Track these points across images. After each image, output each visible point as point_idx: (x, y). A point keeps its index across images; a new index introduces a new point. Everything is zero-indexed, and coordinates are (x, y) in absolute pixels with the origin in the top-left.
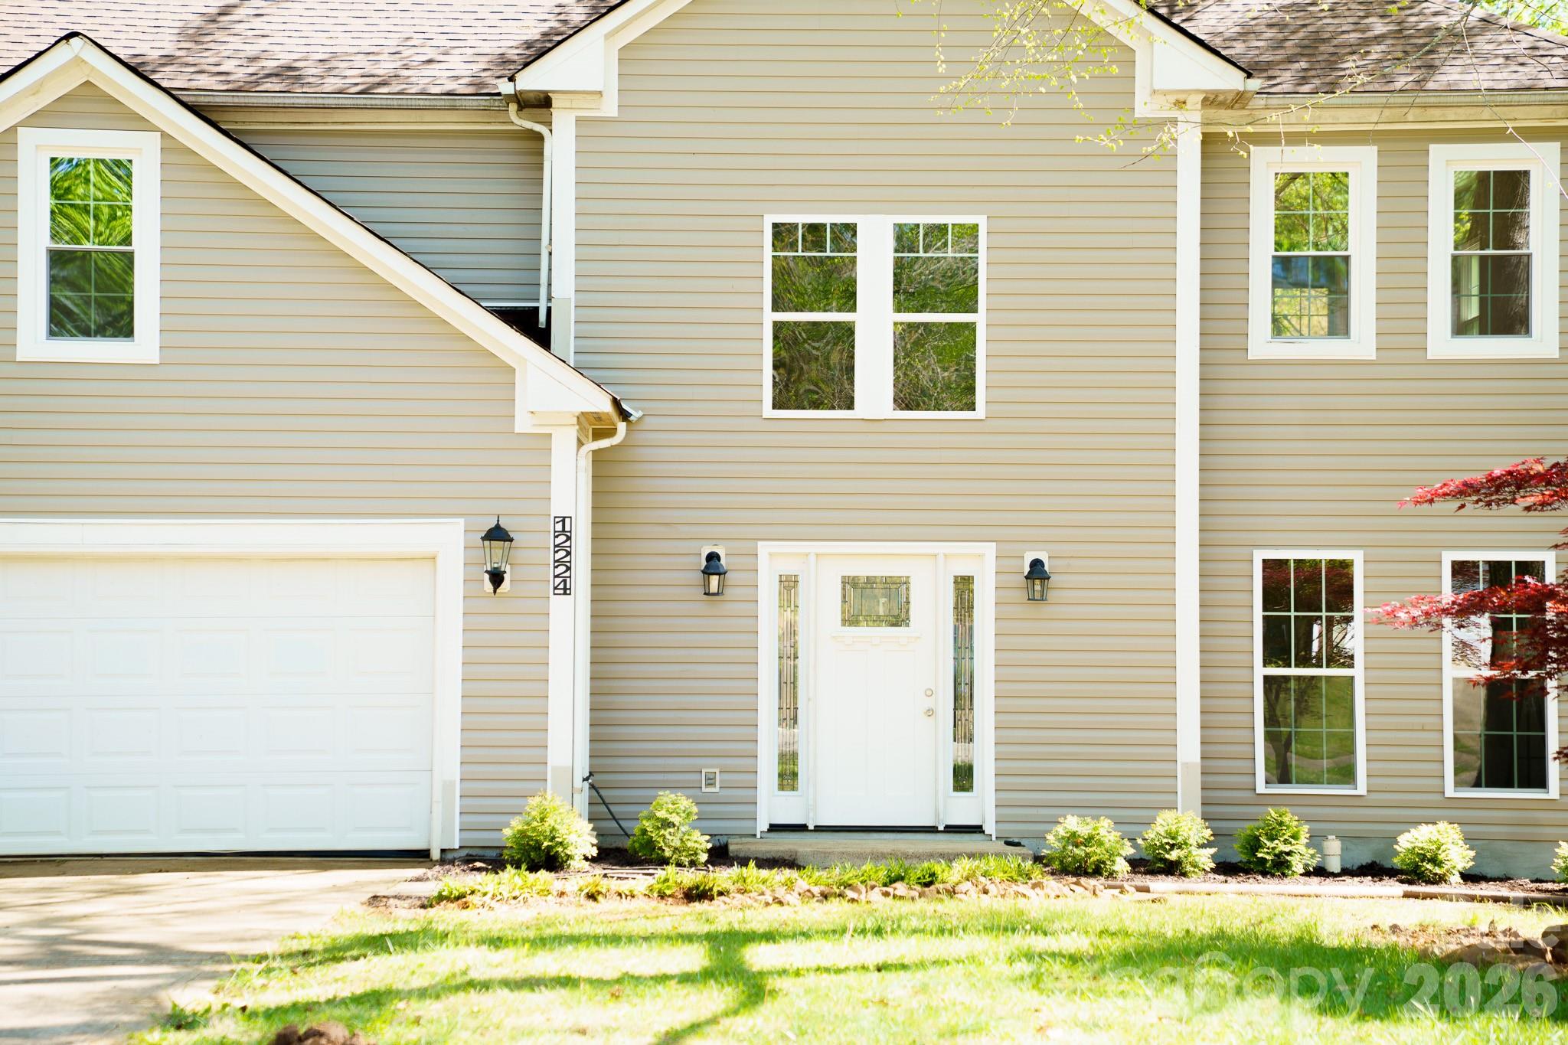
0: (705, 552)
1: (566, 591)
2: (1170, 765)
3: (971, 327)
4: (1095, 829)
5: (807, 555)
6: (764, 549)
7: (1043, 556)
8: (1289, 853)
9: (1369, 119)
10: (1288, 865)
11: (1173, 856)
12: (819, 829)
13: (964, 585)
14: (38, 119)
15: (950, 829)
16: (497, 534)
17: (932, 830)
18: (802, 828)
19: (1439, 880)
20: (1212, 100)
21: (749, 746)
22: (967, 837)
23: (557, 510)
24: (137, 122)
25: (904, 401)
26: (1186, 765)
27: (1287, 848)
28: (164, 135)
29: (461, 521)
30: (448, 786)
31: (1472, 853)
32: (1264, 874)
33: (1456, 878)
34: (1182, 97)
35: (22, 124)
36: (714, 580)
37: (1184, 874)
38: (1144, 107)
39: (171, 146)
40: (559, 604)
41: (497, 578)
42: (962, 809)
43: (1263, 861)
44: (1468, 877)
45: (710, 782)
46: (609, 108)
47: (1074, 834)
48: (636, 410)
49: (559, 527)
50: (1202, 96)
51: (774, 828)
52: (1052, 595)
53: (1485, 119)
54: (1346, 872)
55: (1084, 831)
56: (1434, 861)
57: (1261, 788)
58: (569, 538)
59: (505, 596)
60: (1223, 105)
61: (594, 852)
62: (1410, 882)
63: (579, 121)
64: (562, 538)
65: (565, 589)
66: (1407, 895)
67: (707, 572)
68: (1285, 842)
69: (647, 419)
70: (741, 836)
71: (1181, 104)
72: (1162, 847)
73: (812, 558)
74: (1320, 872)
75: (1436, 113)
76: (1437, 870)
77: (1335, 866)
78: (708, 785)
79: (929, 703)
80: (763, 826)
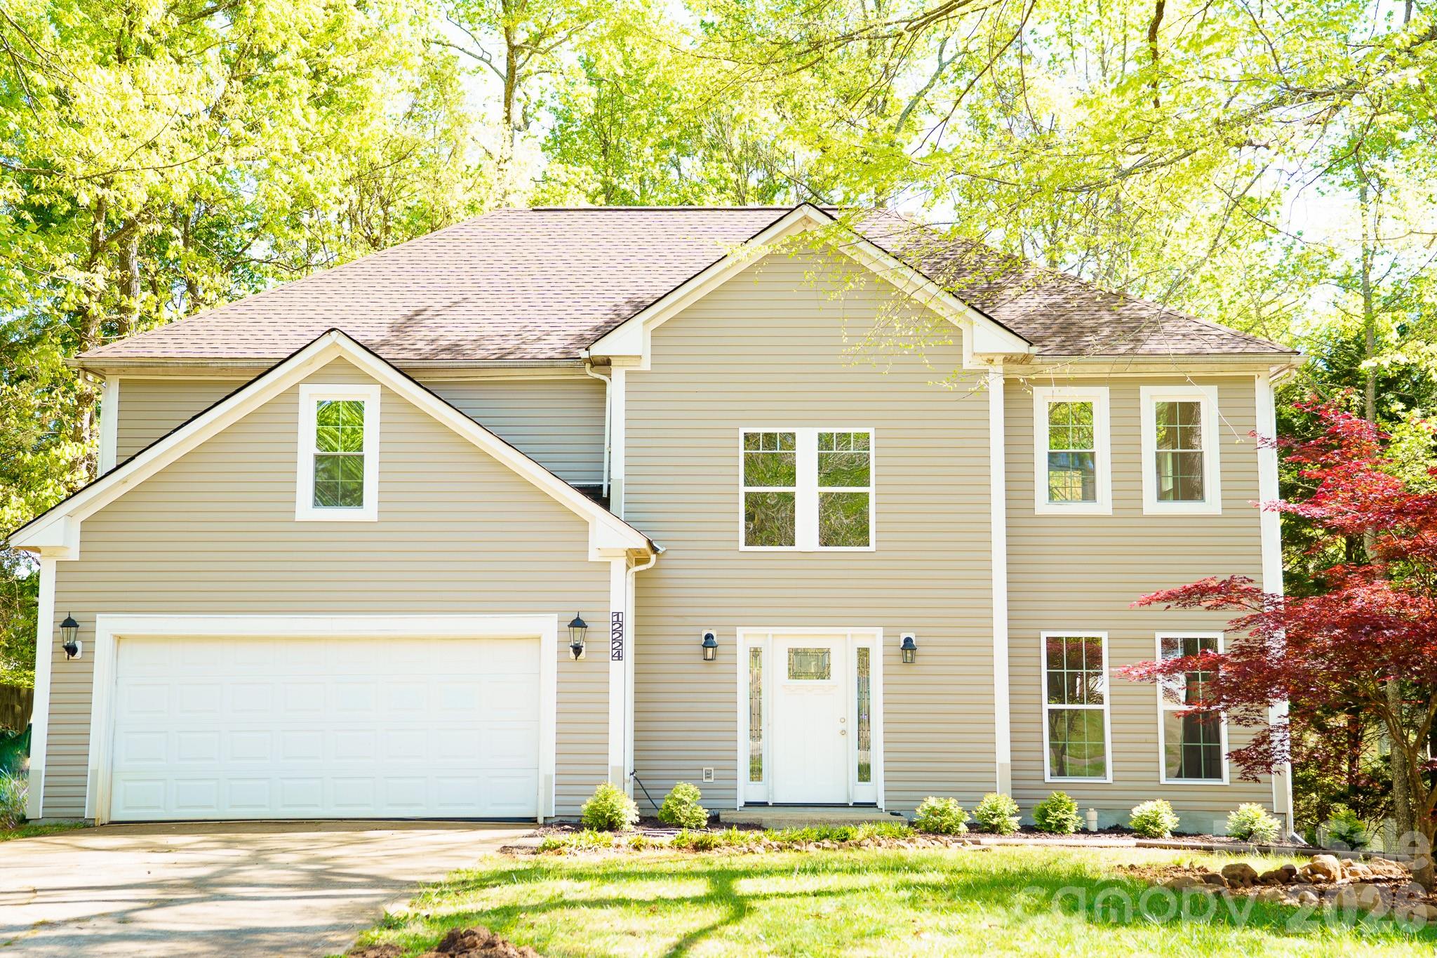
0: (704, 634)
1: (620, 658)
2: (991, 765)
3: (866, 495)
4: (946, 805)
5: (767, 635)
6: (740, 631)
7: (912, 636)
8: (1065, 820)
9: (1104, 370)
10: (1064, 827)
11: (995, 821)
12: (776, 805)
13: (863, 653)
14: (311, 379)
15: (857, 805)
16: (578, 623)
17: (846, 805)
18: (765, 804)
19: (1158, 836)
20: (1009, 359)
21: (732, 753)
22: (867, 809)
23: (614, 609)
24: (368, 379)
25: (826, 541)
26: (1001, 765)
27: (1064, 817)
28: (383, 386)
29: (556, 615)
30: (547, 778)
31: (1178, 819)
32: (1051, 832)
33: (1168, 835)
34: (991, 357)
35: (302, 382)
36: (710, 651)
37: (1001, 833)
38: (969, 363)
39: (387, 393)
40: (615, 666)
41: (577, 650)
42: (864, 793)
43: (1050, 824)
44: (1176, 834)
45: (708, 775)
46: (646, 365)
47: (933, 809)
48: (662, 547)
49: (615, 619)
50: (1003, 357)
51: (748, 804)
52: (917, 660)
53: (1172, 370)
54: (1101, 831)
55: (939, 806)
56: (1154, 824)
57: (1048, 779)
58: (621, 626)
59: (582, 661)
60: (1015, 362)
61: (637, 819)
62: (1140, 837)
63: (627, 373)
64: (617, 626)
65: (619, 657)
66: (1138, 846)
67: (705, 646)
68: (1063, 812)
69: (669, 553)
70: (727, 809)
71: (991, 361)
72: (987, 816)
73: (770, 637)
74: (1085, 831)
75: (1143, 368)
76: (1157, 830)
77: (1094, 827)
78: (706, 778)
79: (843, 726)
80: (741, 803)
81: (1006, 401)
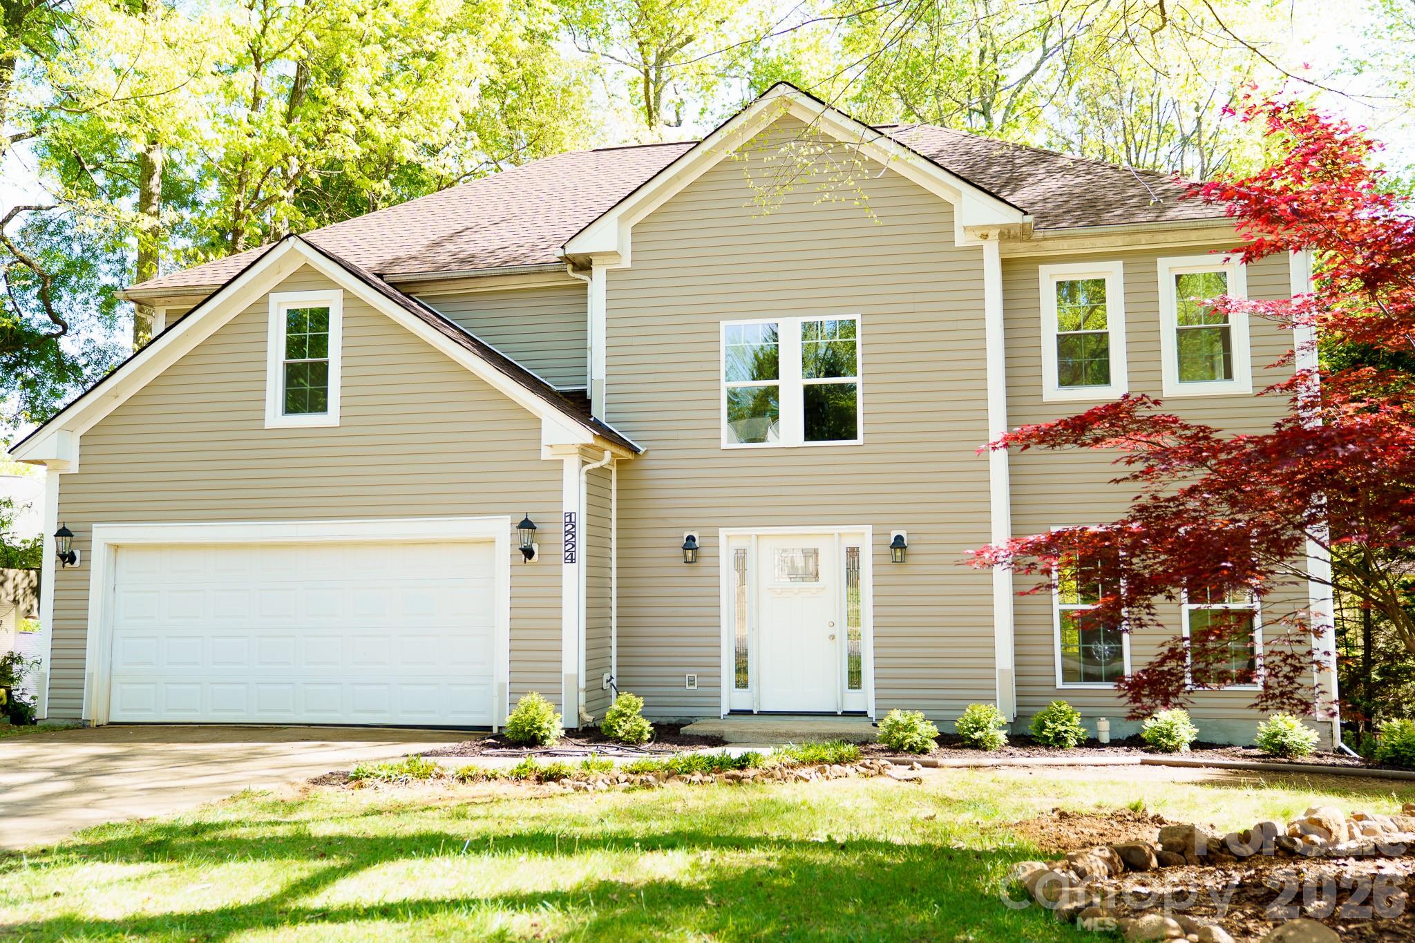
0: (686, 535)
1: (572, 561)
2: (991, 671)
3: (852, 388)
4: (911, 719)
5: (750, 536)
6: (723, 533)
7: (903, 533)
8: (1066, 732)
9: (1118, 243)
10: (1065, 740)
11: (977, 735)
12: (761, 713)
13: (853, 553)
14: (280, 288)
15: (846, 714)
16: (527, 525)
17: (834, 714)
18: (750, 713)
19: (1176, 749)
20: (1006, 235)
21: (715, 659)
22: (856, 719)
23: (567, 509)
24: (330, 284)
25: (810, 434)
26: (1002, 671)
27: (1063, 728)
28: (345, 290)
29: (509, 517)
30: (502, 686)
31: (1197, 730)
32: (1047, 746)
33: (1185, 748)
34: (985, 232)
35: (272, 291)
36: (690, 553)
37: (985, 749)
38: (961, 240)
39: (349, 297)
40: (568, 569)
41: (528, 553)
42: (855, 701)
43: (1047, 738)
44: (1196, 746)
45: (692, 682)
46: (626, 263)
48: (643, 447)
49: (568, 519)
50: (998, 231)
51: (733, 712)
52: (910, 559)
53: (1194, 239)
54: (1115, 743)
56: (1169, 736)
57: (1060, 684)
58: (574, 526)
59: (534, 564)
60: (1014, 238)
62: (1151, 751)
63: (608, 272)
64: (570, 527)
65: (572, 559)
66: (1143, 763)
67: (685, 548)
68: (1063, 724)
69: (651, 453)
70: (711, 717)
71: (985, 237)
72: (969, 729)
73: (754, 538)
74: (1092, 743)
75: (1160, 237)
76: (1171, 743)
77: (1105, 738)
78: (690, 685)
79: (831, 631)
80: (725, 710)
81: (1004, 282)
